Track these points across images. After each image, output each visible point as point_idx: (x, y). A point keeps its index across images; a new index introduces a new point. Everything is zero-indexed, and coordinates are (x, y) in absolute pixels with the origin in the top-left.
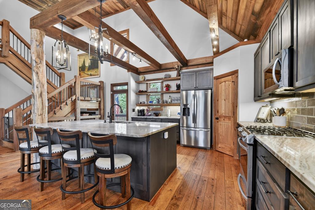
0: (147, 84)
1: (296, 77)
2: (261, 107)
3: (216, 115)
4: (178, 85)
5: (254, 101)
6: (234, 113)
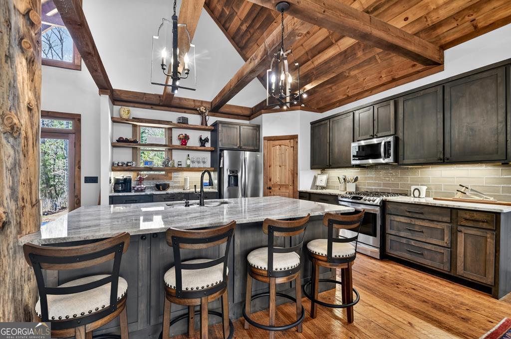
0: (134, 126)
1: (402, 157)
2: (316, 175)
3: (267, 184)
4: (203, 139)
5: (311, 169)
6: (294, 180)
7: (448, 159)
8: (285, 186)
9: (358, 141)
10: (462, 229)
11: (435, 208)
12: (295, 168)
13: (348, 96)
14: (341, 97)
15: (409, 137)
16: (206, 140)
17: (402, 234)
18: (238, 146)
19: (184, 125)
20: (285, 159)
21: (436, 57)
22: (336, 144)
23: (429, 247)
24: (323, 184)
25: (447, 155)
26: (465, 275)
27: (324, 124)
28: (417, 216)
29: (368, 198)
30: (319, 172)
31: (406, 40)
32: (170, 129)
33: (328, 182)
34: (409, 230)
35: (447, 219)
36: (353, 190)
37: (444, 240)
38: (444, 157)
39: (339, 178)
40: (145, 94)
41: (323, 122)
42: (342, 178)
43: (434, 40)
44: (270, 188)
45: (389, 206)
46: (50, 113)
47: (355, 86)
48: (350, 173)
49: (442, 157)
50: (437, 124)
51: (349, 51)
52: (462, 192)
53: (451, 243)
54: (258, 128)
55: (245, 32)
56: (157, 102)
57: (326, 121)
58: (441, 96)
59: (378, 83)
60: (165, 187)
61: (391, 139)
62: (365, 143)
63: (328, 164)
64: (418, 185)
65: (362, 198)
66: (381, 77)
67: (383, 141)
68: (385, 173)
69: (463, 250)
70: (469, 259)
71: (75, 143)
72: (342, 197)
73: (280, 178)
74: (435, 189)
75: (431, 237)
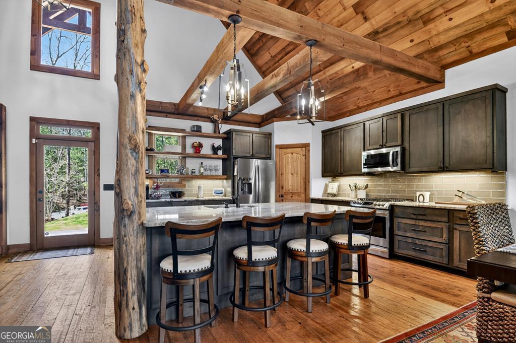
0: (150, 134)
1: (408, 165)
2: (327, 183)
3: (279, 191)
4: (216, 146)
5: (323, 177)
6: (305, 188)
7: (447, 168)
8: (296, 194)
9: (368, 150)
10: (457, 227)
11: (436, 210)
12: (307, 176)
13: (358, 106)
14: (352, 107)
15: (415, 148)
16: (219, 148)
17: (408, 234)
18: (251, 153)
19: (198, 133)
20: (297, 166)
21: (437, 77)
22: (347, 152)
23: (430, 244)
24: (335, 191)
25: (447, 164)
26: (460, 266)
27: (336, 133)
28: (421, 217)
29: (378, 203)
30: (330, 179)
31: (411, 64)
32: (184, 137)
33: (339, 190)
34: (414, 230)
35: (446, 219)
36: (364, 196)
37: (442, 237)
38: (444, 166)
39: (350, 185)
40: (161, 102)
41: (334, 131)
42: (352, 185)
43: (436, 60)
44: (282, 196)
45: (397, 210)
46: (70, 122)
47: (365, 97)
48: (361, 181)
49: (442, 166)
50: (438, 137)
51: (361, 70)
52: (459, 197)
53: (449, 239)
54: (269, 136)
55: (257, 40)
56: (173, 111)
57: (337, 131)
58: (442, 112)
59: (386, 96)
60: (180, 194)
61: (398, 149)
62: (374, 152)
63: (339, 172)
64: (423, 191)
65: (372, 203)
66: (389, 91)
67: (391, 151)
68: (393, 180)
69: (458, 245)
70: (463, 251)
71: (94, 151)
72: (354, 203)
73: (293, 186)
74: (438, 195)
75: (432, 236)
